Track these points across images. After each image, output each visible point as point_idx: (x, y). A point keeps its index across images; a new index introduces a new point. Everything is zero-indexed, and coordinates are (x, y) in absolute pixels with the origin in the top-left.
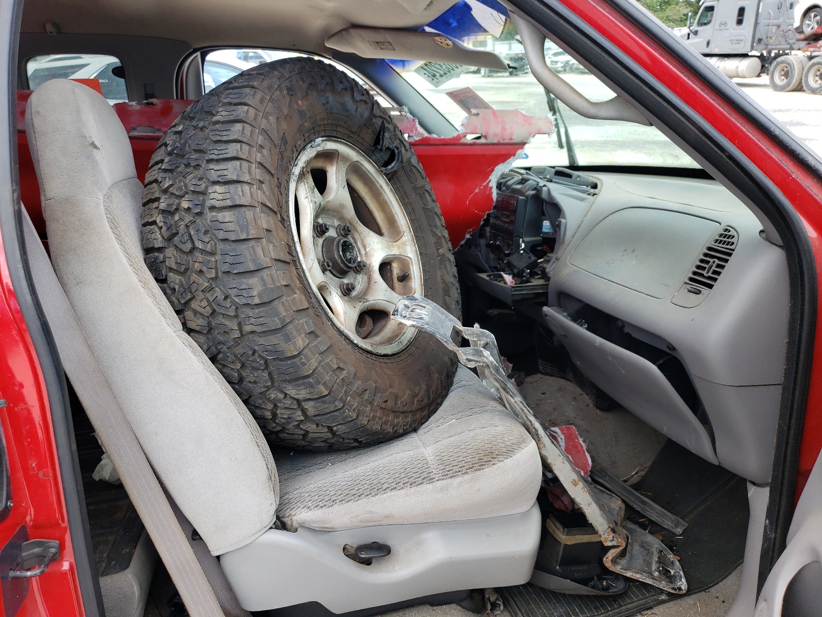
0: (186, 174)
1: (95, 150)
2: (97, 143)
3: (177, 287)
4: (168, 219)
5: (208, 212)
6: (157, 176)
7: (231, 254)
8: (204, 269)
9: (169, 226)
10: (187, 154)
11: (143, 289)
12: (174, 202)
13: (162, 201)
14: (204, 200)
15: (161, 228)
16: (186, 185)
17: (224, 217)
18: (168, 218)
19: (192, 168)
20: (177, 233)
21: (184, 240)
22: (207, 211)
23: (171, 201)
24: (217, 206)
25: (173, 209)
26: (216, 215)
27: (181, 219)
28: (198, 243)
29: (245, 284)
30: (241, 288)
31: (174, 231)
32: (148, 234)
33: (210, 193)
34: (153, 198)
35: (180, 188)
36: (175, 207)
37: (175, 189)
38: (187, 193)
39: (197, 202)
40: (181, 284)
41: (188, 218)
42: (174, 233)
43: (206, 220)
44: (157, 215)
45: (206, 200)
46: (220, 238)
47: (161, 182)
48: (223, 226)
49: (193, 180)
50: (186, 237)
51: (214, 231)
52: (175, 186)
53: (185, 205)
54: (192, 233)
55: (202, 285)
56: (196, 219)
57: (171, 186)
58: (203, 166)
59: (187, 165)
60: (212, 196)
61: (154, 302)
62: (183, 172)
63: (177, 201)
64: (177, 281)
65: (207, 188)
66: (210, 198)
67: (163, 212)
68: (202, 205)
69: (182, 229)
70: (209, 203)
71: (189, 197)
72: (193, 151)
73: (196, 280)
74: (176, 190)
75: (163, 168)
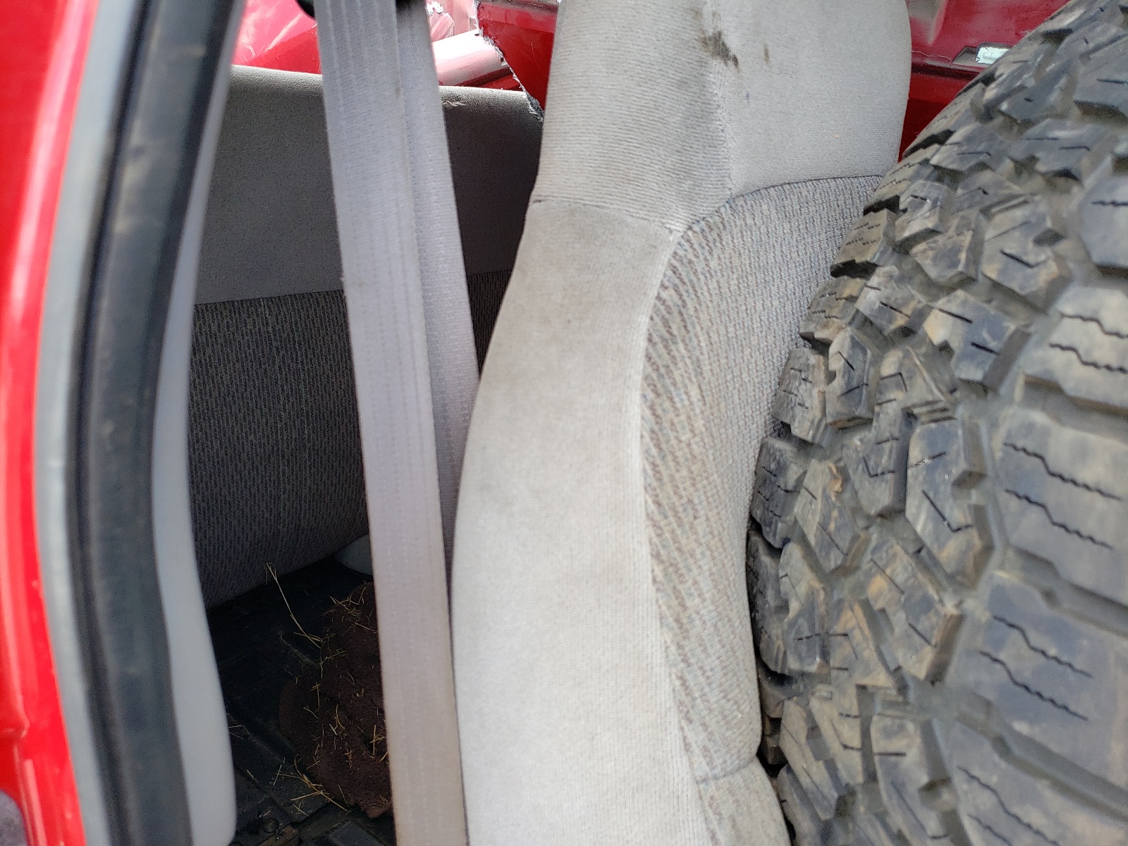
0: (999, 203)
1: (717, 64)
2: (733, 42)
3: (794, 606)
4: (860, 356)
5: (1019, 392)
6: (904, 185)
7: (1037, 639)
8: (899, 619)
9: (855, 383)
10: (1044, 118)
11: (652, 589)
12: (906, 302)
13: (875, 280)
14: (1021, 339)
15: (831, 376)
16: (976, 250)
17: (1083, 453)
18: (865, 353)
19: (1038, 182)
20: (866, 422)
21: (877, 465)
22: (1015, 387)
23: (896, 294)
24: (1069, 387)
25: (893, 327)
26: (1045, 432)
27: (900, 379)
28: (919, 507)
29: (1046, 813)
30: (1016, 810)
31: (861, 411)
32: (795, 377)
33: (1063, 316)
34: (858, 260)
35: (950, 256)
36: (900, 321)
37: (931, 253)
38: (966, 281)
39: (986, 337)
40: (809, 608)
41: (923, 389)
42: (859, 418)
43: (994, 425)
44: (843, 323)
45: (1034, 339)
46: (1014, 539)
47: (905, 211)
48: (1054, 493)
49: (1017, 234)
50: (886, 460)
51: (1003, 497)
52: (940, 239)
53: (938, 329)
54: (915, 454)
55: (868, 671)
56: (955, 404)
57: (930, 233)
58: (1089, 182)
59: (1025, 166)
60: (1068, 331)
61: (673, 648)
62: (991, 192)
63: (920, 300)
64: (802, 589)
65: (1058, 286)
66: (1055, 338)
67: (865, 323)
68: (1004, 359)
69: (888, 416)
70: (1035, 360)
71: (964, 303)
72: (1076, 111)
73: (857, 635)
74: (934, 259)
75: (934, 161)
